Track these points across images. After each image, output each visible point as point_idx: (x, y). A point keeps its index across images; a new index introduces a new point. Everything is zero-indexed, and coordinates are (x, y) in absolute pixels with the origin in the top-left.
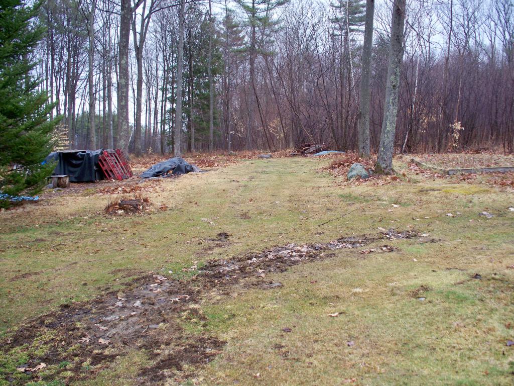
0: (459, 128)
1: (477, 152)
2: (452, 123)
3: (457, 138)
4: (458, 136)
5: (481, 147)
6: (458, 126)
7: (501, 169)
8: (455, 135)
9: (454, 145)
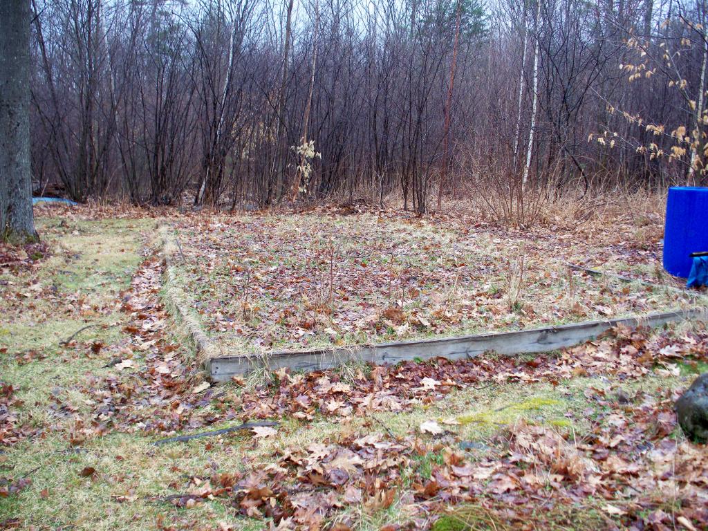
0: (311, 153)
1: (348, 209)
2: (298, 144)
3: (306, 175)
4: (309, 169)
5: (355, 198)
6: (308, 150)
7: (451, 348)
8: (302, 168)
9: (301, 190)
